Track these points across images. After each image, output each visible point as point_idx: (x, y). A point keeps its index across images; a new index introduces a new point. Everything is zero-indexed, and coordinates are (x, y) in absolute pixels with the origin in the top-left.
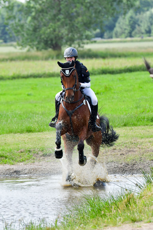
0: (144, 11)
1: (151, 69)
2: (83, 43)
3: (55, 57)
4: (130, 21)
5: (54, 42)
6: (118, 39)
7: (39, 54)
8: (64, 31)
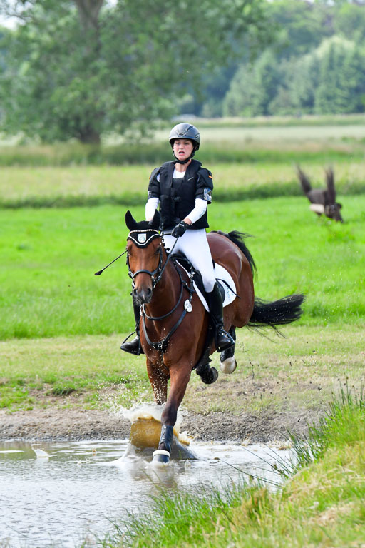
0: (298, 54)
1: (313, 192)
2: (153, 128)
3: (84, 160)
4: (264, 77)
5: (83, 124)
6: (237, 120)
7: (48, 151)
8: (107, 98)
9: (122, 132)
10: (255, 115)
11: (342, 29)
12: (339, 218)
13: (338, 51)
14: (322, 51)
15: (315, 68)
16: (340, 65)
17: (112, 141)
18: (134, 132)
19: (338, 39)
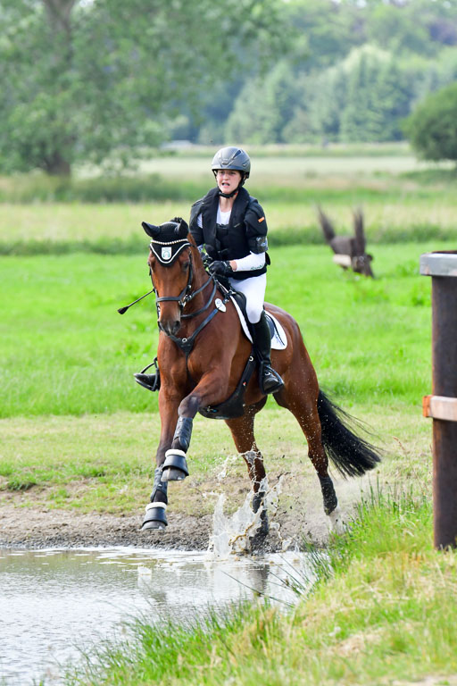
0: (320, 67)
1: (337, 240)
2: (138, 157)
3: (51, 195)
4: (277, 95)
5: (49, 151)
8: (81, 119)
9: (98, 161)
10: (265, 142)
11: (376, 35)
12: (369, 273)
13: (370, 63)
14: (350, 63)
15: (342, 85)
16: (373, 80)
17: (85, 173)
18: (113, 162)
19: (370, 49)
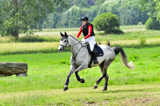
3: (14, 41)
6: (46, 30)
10: (51, 28)
11: (76, 4)
13: (75, 10)
14: (70, 10)
15: (68, 15)
16: (75, 14)
17: (21, 35)
18: (28, 33)
19: (74, 6)
